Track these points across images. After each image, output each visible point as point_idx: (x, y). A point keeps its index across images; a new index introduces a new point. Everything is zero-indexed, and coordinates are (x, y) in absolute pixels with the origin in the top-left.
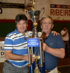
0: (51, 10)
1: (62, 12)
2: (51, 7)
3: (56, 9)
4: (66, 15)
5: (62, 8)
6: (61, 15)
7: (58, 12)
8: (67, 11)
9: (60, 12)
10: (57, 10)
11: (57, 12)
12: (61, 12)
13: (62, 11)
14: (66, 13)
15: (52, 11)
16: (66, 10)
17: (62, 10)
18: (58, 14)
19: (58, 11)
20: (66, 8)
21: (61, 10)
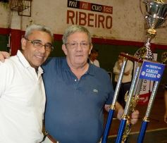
0: (68, 12)
1: (92, 20)
2: (68, 6)
3: (79, 10)
4: (99, 26)
5: (92, 10)
6: (89, 25)
7: (84, 19)
8: (101, 19)
9: (87, 19)
10: (80, 13)
11: (81, 19)
12: (89, 20)
13: (91, 17)
14: (99, 21)
15: (71, 14)
16: (100, 16)
17: (93, 15)
18: (83, 22)
19: (83, 16)
20: (101, 11)
21: (89, 14)
